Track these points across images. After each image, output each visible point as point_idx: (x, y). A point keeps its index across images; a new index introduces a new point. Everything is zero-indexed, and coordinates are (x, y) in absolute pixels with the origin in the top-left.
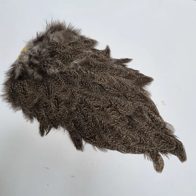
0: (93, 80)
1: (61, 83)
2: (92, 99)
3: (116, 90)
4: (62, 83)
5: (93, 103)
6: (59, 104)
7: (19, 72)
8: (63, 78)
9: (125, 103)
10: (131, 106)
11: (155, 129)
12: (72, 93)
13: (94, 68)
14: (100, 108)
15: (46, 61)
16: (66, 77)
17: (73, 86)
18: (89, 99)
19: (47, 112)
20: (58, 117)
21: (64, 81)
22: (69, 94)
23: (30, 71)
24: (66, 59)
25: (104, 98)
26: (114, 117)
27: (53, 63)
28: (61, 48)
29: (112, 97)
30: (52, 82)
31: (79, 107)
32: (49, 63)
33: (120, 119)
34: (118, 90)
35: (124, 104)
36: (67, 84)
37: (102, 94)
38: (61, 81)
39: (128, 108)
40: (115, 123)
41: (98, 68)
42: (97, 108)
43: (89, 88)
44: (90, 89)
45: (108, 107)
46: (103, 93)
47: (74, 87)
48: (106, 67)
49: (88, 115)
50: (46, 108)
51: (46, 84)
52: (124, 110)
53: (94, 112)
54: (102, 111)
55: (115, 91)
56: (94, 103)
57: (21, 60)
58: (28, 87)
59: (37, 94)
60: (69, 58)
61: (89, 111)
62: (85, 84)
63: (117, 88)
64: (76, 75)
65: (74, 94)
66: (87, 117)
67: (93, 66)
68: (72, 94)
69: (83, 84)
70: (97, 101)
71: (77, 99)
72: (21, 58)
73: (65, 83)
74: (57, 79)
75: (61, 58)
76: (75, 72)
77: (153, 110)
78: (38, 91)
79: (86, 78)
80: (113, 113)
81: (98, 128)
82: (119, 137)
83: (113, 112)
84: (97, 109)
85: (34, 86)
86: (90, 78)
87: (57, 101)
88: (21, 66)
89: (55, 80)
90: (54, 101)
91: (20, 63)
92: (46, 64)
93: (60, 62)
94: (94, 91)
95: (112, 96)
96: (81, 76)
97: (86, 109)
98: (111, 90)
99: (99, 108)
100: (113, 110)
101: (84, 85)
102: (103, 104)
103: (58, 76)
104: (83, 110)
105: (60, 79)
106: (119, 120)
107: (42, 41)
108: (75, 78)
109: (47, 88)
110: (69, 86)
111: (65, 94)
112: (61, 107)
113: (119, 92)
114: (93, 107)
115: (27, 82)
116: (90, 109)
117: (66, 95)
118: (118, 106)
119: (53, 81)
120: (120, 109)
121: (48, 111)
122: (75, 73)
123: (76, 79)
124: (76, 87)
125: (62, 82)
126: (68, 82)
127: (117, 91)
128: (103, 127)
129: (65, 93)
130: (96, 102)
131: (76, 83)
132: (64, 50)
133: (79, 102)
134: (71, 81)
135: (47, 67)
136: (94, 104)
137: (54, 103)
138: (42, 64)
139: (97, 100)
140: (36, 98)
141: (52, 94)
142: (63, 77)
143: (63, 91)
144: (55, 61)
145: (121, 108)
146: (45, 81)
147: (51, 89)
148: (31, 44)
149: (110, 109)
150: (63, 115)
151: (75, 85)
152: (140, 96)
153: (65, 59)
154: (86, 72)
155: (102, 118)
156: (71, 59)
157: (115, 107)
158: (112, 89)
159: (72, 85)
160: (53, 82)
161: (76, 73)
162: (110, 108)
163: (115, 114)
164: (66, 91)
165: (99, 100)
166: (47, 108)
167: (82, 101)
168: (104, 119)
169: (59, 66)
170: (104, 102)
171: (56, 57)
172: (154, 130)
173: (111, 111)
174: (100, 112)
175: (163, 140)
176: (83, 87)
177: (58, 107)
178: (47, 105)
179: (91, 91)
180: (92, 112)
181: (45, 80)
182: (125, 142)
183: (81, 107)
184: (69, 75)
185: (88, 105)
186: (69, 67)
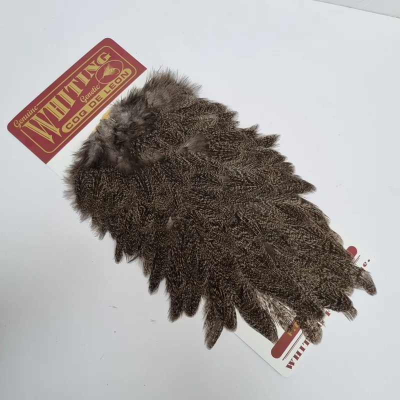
1: (160, 179)
2: (208, 211)
4: (162, 179)
5: (209, 217)
7: (94, 154)
8: (165, 171)
12: (175, 199)
13: (217, 155)
14: (220, 226)
15: (139, 139)
16: (170, 168)
17: (181, 184)
18: (202, 210)
21: (166, 175)
23: (113, 155)
24: (172, 138)
25: (228, 210)
27: (150, 142)
31: (182, 223)
32: (144, 142)
33: (252, 245)
36: (172, 182)
38: (160, 175)
40: (241, 252)
41: (224, 154)
42: (214, 227)
45: (233, 226)
46: (228, 201)
47: (182, 187)
51: (140, 178)
54: (222, 232)
56: (211, 217)
57: (100, 133)
58: (107, 181)
60: (177, 138)
61: (201, 231)
64: (186, 166)
65: (178, 201)
67: (215, 151)
68: (173, 201)
70: (216, 214)
72: (99, 130)
73: (168, 180)
74: (154, 171)
75: (163, 137)
76: (185, 160)
83: (242, 233)
84: (215, 229)
85: (121, 179)
86: (211, 170)
88: (99, 145)
91: (98, 139)
92: (138, 143)
93: (161, 141)
96: (194, 167)
97: (196, 227)
99: (218, 227)
100: (242, 230)
102: (225, 220)
103: (156, 165)
105: (159, 172)
106: (252, 247)
107: (135, 103)
108: (184, 171)
109: (141, 184)
110: (175, 184)
111: (163, 200)
112: (149, 221)
114: (207, 224)
115: (106, 173)
116: (202, 227)
117: (164, 202)
122: (185, 161)
123: (187, 172)
124: (184, 188)
125: (163, 177)
126: (172, 177)
129: (164, 197)
130: (214, 217)
131: (186, 180)
133: (184, 215)
134: (177, 177)
135: (140, 149)
136: (210, 219)
138: (133, 143)
140: (121, 200)
142: (165, 168)
143: (161, 194)
144: (154, 139)
146: (137, 173)
148: (117, 109)
149: (237, 229)
151: (184, 183)
153: (170, 138)
156: (179, 140)
157: (245, 224)
159: (178, 184)
161: (187, 161)
162: (236, 227)
163: (246, 236)
164: (165, 194)
165: (219, 214)
167: (190, 213)
168: (224, 245)
169: (160, 147)
170: (226, 217)
171: (156, 133)
173: (239, 232)
174: (218, 234)
177: (145, 220)
180: (206, 232)
181: (136, 171)
183: (188, 223)
184: (175, 166)
185: (199, 221)
186: (175, 153)
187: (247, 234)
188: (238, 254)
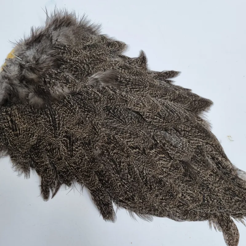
0: (126, 105)
1: (73, 110)
2: (126, 135)
3: (162, 120)
4: (75, 111)
5: (128, 142)
6: (73, 146)
7: (3, 92)
8: (78, 102)
9: (177, 140)
10: (187, 144)
11: (224, 181)
12: (93, 126)
13: (125, 86)
14: (139, 149)
15: (48, 75)
16: (82, 100)
17: (94, 114)
18: (120, 135)
19: (52, 158)
20: (73, 166)
21: (79, 106)
22: (89, 127)
23: (22, 91)
24: (81, 71)
25: (144, 134)
26: (161, 164)
27: (59, 77)
28: (71, 54)
29: (157, 131)
30: (60, 108)
31: (105, 149)
32: (53, 78)
33: (171, 167)
34: (166, 120)
35: (176, 142)
36: (85, 112)
37: (140, 128)
38: (73, 106)
39: (182, 149)
40: (163, 173)
41: (132, 86)
42: (134, 150)
43: (119, 117)
44: (121, 120)
45: (151, 149)
46: (143, 126)
47: (96, 116)
48: (143, 84)
49: (120, 162)
50: (51, 152)
51: (50, 112)
52: (176, 153)
53: (131, 156)
54: (142, 154)
55: (161, 122)
56: (129, 141)
57: (6, 72)
58: (19, 117)
59: (35, 129)
60: (85, 70)
61: (123, 155)
62: (113, 111)
63: (164, 117)
64: (97, 97)
65: (97, 127)
66: (120, 165)
67: (123, 82)
68: (92, 128)
69: (110, 112)
71: (101, 136)
72: (5, 69)
73: (81, 111)
74: (67, 103)
75: (72, 70)
76: (96, 91)
77: (218, 150)
78: (36, 124)
79: (115, 101)
80: (160, 157)
81: (138, 182)
82: (171, 196)
83: (159, 155)
84: (135, 152)
85: (29, 115)
86: (121, 102)
87: (70, 140)
88: (7, 83)
89: (64, 105)
90: (64, 140)
91: (5, 77)
92: (48, 78)
93: (70, 76)
94: (128, 122)
95: (156, 129)
96: (105, 98)
97: (117, 152)
98: (155, 121)
99: (138, 150)
100: (159, 153)
101: (112, 113)
102: (143, 143)
103: (68, 98)
104: (112, 154)
105: (72, 104)
106: (170, 169)
107: (40, 42)
108: (96, 102)
109: (51, 119)
110: (88, 114)
111: (81, 128)
112: (77, 150)
113: (167, 124)
114: (128, 149)
115: (18, 109)
116: (123, 152)
117: (83, 130)
118: (167, 146)
119: (61, 106)
120: (170, 151)
121: (55, 157)
122: (96, 93)
123: (99, 103)
124: (98, 117)
125: (76, 109)
126: (85, 107)
127: (164, 122)
128: (146, 180)
129: (82, 126)
130: (133, 141)
131: (99, 110)
132: (76, 57)
133: (105, 141)
134: (90, 107)
135: (50, 84)
136: (129, 144)
137: (64, 143)
138: (42, 79)
139: (133, 137)
140: (33, 136)
141: (61, 129)
142: (77, 100)
143: (78, 124)
144: (63, 75)
145: (172, 149)
146: (47, 108)
147: (58, 121)
149: (155, 151)
150: (81, 163)
151: (97, 113)
152: (198, 129)
153: (78, 71)
154: (114, 91)
155: (144, 166)
156: (88, 72)
157: (162, 148)
158: (157, 118)
159: (92, 114)
160: (62, 108)
161: (98, 93)
162: (154, 150)
163: (164, 159)
164: (83, 123)
165: (137, 137)
166: (53, 152)
167: (110, 139)
168: (147, 167)
169: (69, 83)
170: (144, 141)
171: (64, 68)
172: (222, 182)
173: (157, 155)
174: (139, 157)
175: (237, 198)
176: (111, 116)
177: (72, 150)
178: (53, 147)
179: (123, 122)
180: (128, 157)
181: (48, 105)
182: (181, 204)
183: (109, 148)
184: (87, 97)
185: (120, 146)
186: (85, 85)
187: (164, 157)
188: (160, 175)
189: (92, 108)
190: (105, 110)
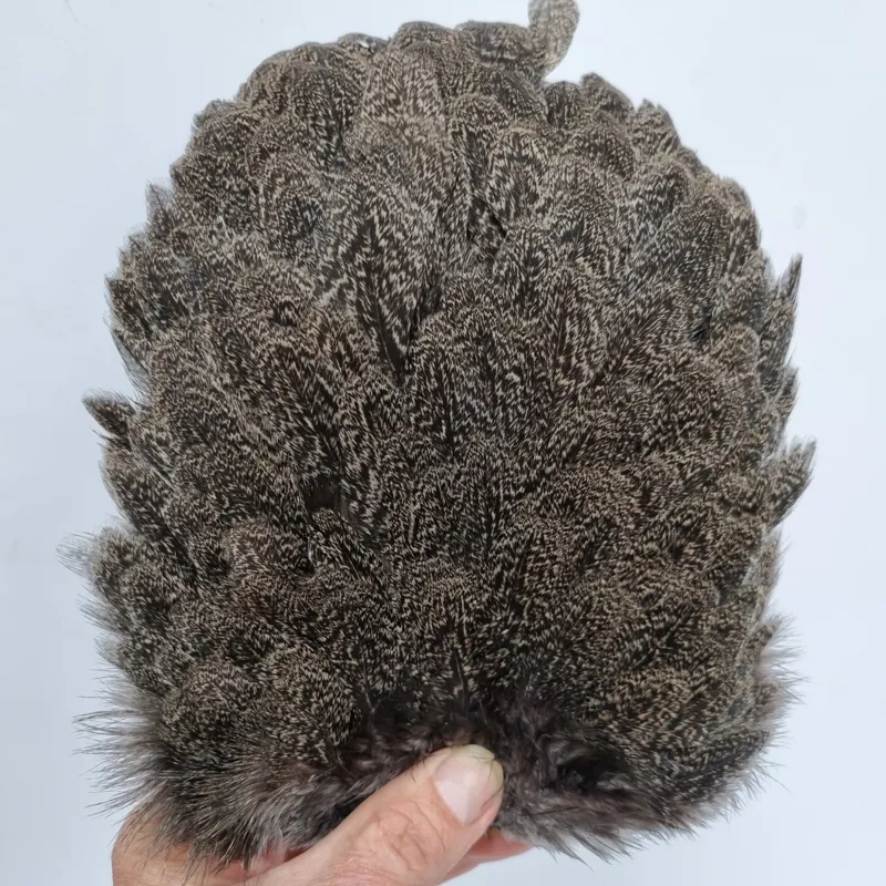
189: (476, 501)
190: (456, 454)
